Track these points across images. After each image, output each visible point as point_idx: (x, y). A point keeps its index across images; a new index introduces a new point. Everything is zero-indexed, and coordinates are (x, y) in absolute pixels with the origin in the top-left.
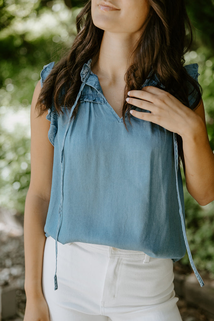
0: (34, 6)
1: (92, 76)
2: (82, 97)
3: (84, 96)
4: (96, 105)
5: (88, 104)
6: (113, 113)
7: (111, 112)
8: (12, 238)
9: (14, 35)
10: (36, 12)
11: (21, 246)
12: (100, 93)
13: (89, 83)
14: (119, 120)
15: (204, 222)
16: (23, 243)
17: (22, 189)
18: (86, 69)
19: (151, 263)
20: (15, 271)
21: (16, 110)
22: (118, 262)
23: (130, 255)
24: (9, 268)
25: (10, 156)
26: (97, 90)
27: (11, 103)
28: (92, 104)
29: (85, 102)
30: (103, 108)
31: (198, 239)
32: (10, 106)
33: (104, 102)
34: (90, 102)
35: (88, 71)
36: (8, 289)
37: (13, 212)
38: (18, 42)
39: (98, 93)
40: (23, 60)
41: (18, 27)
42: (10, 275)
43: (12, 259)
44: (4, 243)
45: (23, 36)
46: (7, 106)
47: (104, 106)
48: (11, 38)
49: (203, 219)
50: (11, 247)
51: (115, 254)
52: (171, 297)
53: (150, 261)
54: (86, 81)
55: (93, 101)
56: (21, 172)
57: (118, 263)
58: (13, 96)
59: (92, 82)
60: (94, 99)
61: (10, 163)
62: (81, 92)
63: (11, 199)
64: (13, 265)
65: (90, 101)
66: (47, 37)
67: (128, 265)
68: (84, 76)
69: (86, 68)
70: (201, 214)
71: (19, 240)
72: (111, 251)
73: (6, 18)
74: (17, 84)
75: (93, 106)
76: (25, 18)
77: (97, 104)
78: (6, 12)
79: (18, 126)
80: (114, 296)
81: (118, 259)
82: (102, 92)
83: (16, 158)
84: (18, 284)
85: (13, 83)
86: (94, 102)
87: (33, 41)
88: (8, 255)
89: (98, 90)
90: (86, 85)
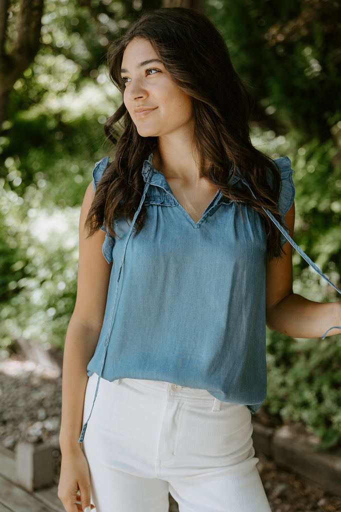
0: (72, 78)
1: (156, 174)
2: (148, 198)
3: (149, 197)
4: (164, 209)
5: (155, 207)
6: (186, 217)
7: (184, 216)
8: (46, 381)
9: (47, 114)
10: (74, 85)
11: (58, 392)
12: (169, 194)
13: (154, 183)
14: (194, 225)
15: (298, 359)
16: (61, 387)
17: (58, 316)
18: (148, 167)
19: (222, 412)
20: (50, 425)
21: (50, 214)
22: (178, 407)
23: (194, 399)
24: (42, 421)
25: (43, 273)
26: (165, 190)
27: (43, 204)
28: (160, 208)
29: (152, 205)
30: (174, 212)
31: (290, 381)
32: (41, 208)
33: (175, 204)
34: (158, 206)
35: (149, 169)
36: (42, 447)
37: (47, 346)
38: (52, 124)
39: (167, 194)
40: (59, 148)
41: (52, 104)
42: (44, 429)
43: (46, 409)
44: (35, 388)
45: (58, 116)
46: (37, 208)
47: (175, 209)
48: (43, 118)
49: (297, 354)
50: (45, 393)
51: (175, 396)
52: (248, 458)
53: (220, 409)
54: (150, 180)
55: (161, 204)
56: (57, 293)
57: (178, 409)
58: (46, 194)
59: (158, 181)
60: (162, 201)
61: (42, 282)
62: (146, 194)
63: (43, 330)
64: (47, 417)
65: (158, 204)
66: (90, 116)
67: (191, 412)
68: (147, 175)
69: (148, 165)
70: (295, 347)
71: (56, 384)
72: (170, 392)
73: (36, 93)
74: (51, 178)
75: (162, 210)
76: (61, 93)
77: (166, 207)
78: (36, 84)
79: (53, 234)
80: (173, 454)
81: (179, 403)
82: (171, 192)
83: (51, 275)
84: (53, 441)
85: (44, 178)
86: (163, 205)
87: (71, 122)
88: (41, 404)
89: (167, 190)
90: (150, 185)
